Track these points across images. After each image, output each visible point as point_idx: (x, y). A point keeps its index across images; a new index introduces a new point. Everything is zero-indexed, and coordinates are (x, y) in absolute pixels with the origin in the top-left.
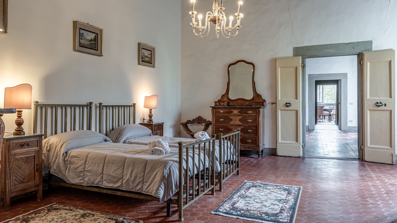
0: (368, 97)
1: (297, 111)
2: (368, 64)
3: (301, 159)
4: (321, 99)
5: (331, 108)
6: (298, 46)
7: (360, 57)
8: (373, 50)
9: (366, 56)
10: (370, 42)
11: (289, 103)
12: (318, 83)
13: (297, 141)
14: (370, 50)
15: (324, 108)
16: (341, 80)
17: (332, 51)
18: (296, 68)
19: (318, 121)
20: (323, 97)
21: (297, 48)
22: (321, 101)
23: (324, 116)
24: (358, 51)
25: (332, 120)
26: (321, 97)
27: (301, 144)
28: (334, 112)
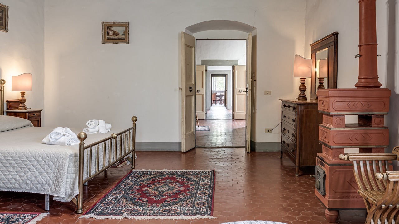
0: (236, 88)
1: (203, 95)
2: (236, 71)
3: (205, 121)
4: (215, 87)
5: (222, 94)
6: (204, 59)
7: (233, 67)
8: (239, 65)
9: (236, 67)
10: (237, 61)
11: (199, 91)
12: (212, 76)
13: (203, 111)
14: (237, 65)
15: (217, 94)
16: (227, 75)
17: (220, 63)
18: (203, 71)
19: (212, 104)
20: (216, 86)
21: (203, 60)
22: (215, 89)
23: (217, 101)
24: (233, 65)
25: (222, 104)
26: (215, 85)
27: (205, 113)
28: (223, 98)
